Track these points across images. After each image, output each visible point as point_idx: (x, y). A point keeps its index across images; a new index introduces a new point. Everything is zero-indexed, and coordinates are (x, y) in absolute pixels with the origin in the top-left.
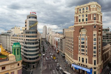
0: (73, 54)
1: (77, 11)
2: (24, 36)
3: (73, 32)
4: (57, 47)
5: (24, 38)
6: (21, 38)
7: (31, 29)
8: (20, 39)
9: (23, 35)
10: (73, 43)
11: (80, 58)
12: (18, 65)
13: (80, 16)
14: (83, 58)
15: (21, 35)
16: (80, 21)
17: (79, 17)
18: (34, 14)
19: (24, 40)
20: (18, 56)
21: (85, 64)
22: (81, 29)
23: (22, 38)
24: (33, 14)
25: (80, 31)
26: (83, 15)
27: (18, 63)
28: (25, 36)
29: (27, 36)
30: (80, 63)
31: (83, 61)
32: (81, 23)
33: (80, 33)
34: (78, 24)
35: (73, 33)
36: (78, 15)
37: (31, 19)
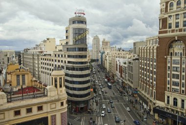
0: (156, 90)
1: (164, 7)
2: (63, 56)
3: (155, 48)
4: (121, 77)
5: (64, 59)
6: (59, 59)
7: (77, 43)
8: (57, 61)
9: (62, 53)
10: (155, 70)
11: (168, 97)
12: (62, 104)
13: (170, 16)
14: (175, 99)
15: (59, 53)
16: (170, 27)
17: (168, 19)
18: (82, 15)
19: (64, 62)
20: (61, 89)
21: (179, 110)
22: (172, 42)
23: (61, 59)
24: (80, 15)
25: (170, 46)
26: (176, 15)
27: (62, 101)
28: (67, 56)
29: (69, 56)
30: (169, 107)
31: (175, 103)
32: (173, 31)
33: (171, 51)
34: (166, 32)
35: (155, 51)
36: (166, 16)
37: (77, 26)
